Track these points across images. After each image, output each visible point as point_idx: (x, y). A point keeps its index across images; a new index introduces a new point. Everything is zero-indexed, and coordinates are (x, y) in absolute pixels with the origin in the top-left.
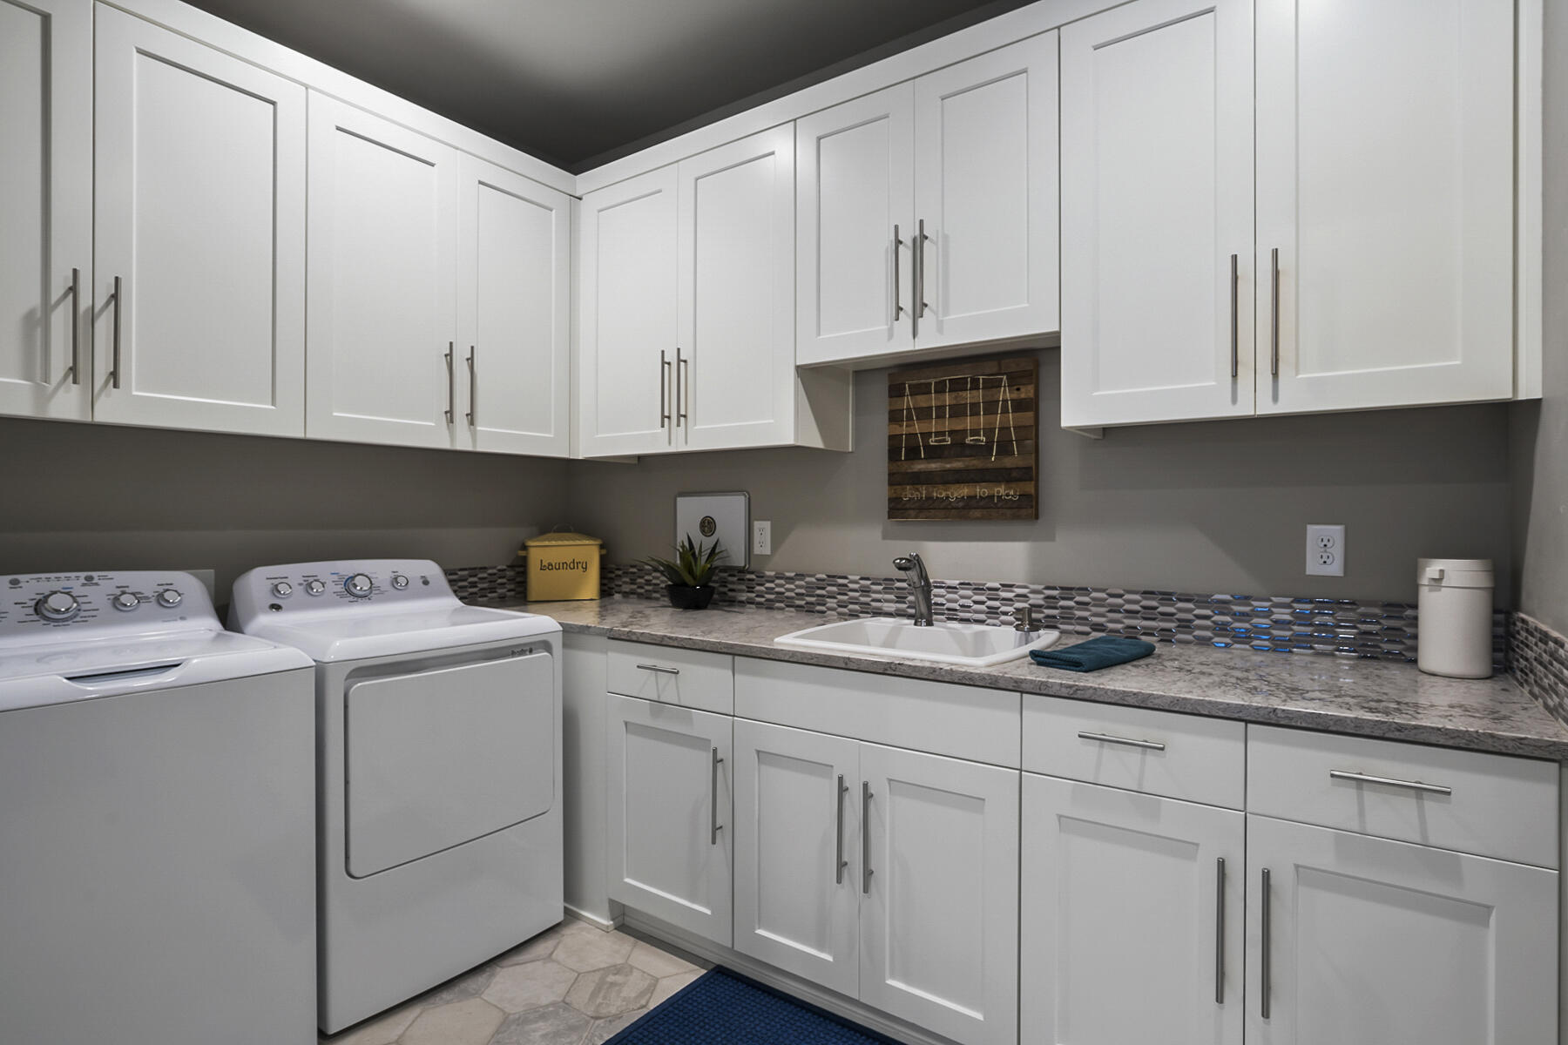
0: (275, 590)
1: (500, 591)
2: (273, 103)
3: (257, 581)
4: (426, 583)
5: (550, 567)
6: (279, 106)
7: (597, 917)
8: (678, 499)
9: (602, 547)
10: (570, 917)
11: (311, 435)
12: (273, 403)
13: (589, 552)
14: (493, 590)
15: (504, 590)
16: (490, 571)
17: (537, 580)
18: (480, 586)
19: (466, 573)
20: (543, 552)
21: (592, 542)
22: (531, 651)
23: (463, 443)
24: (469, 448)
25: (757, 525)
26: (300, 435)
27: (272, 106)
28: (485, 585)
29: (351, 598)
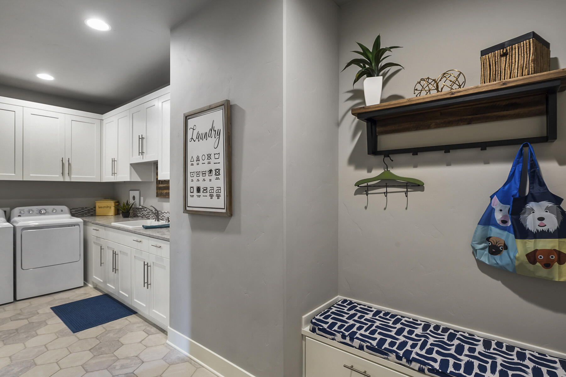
0: (20, 212)
1: (91, 213)
2: (15, 111)
3: (16, 210)
4: (62, 211)
5: (101, 207)
6: (16, 112)
7: (90, 285)
8: (130, 191)
9: (115, 203)
10: (85, 285)
11: (24, 180)
12: (15, 173)
13: (111, 204)
14: (89, 213)
15: (92, 213)
16: (88, 208)
17: (98, 211)
18: (85, 212)
19: (80, 209)
20: (100, 204)
21: (112, 202)
22: (74, 226)
23: (67, 179)
24: (69, 180)
25: (141, 197)
26: (21, 180)
27: (14, 112)
28: (86, 212)
29: (40, 214)
